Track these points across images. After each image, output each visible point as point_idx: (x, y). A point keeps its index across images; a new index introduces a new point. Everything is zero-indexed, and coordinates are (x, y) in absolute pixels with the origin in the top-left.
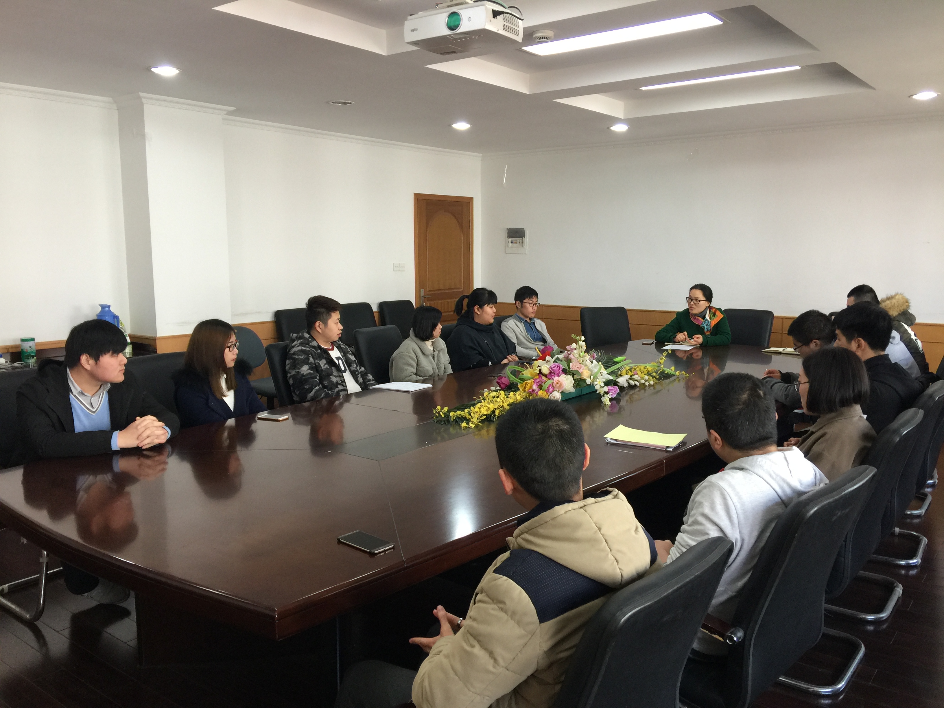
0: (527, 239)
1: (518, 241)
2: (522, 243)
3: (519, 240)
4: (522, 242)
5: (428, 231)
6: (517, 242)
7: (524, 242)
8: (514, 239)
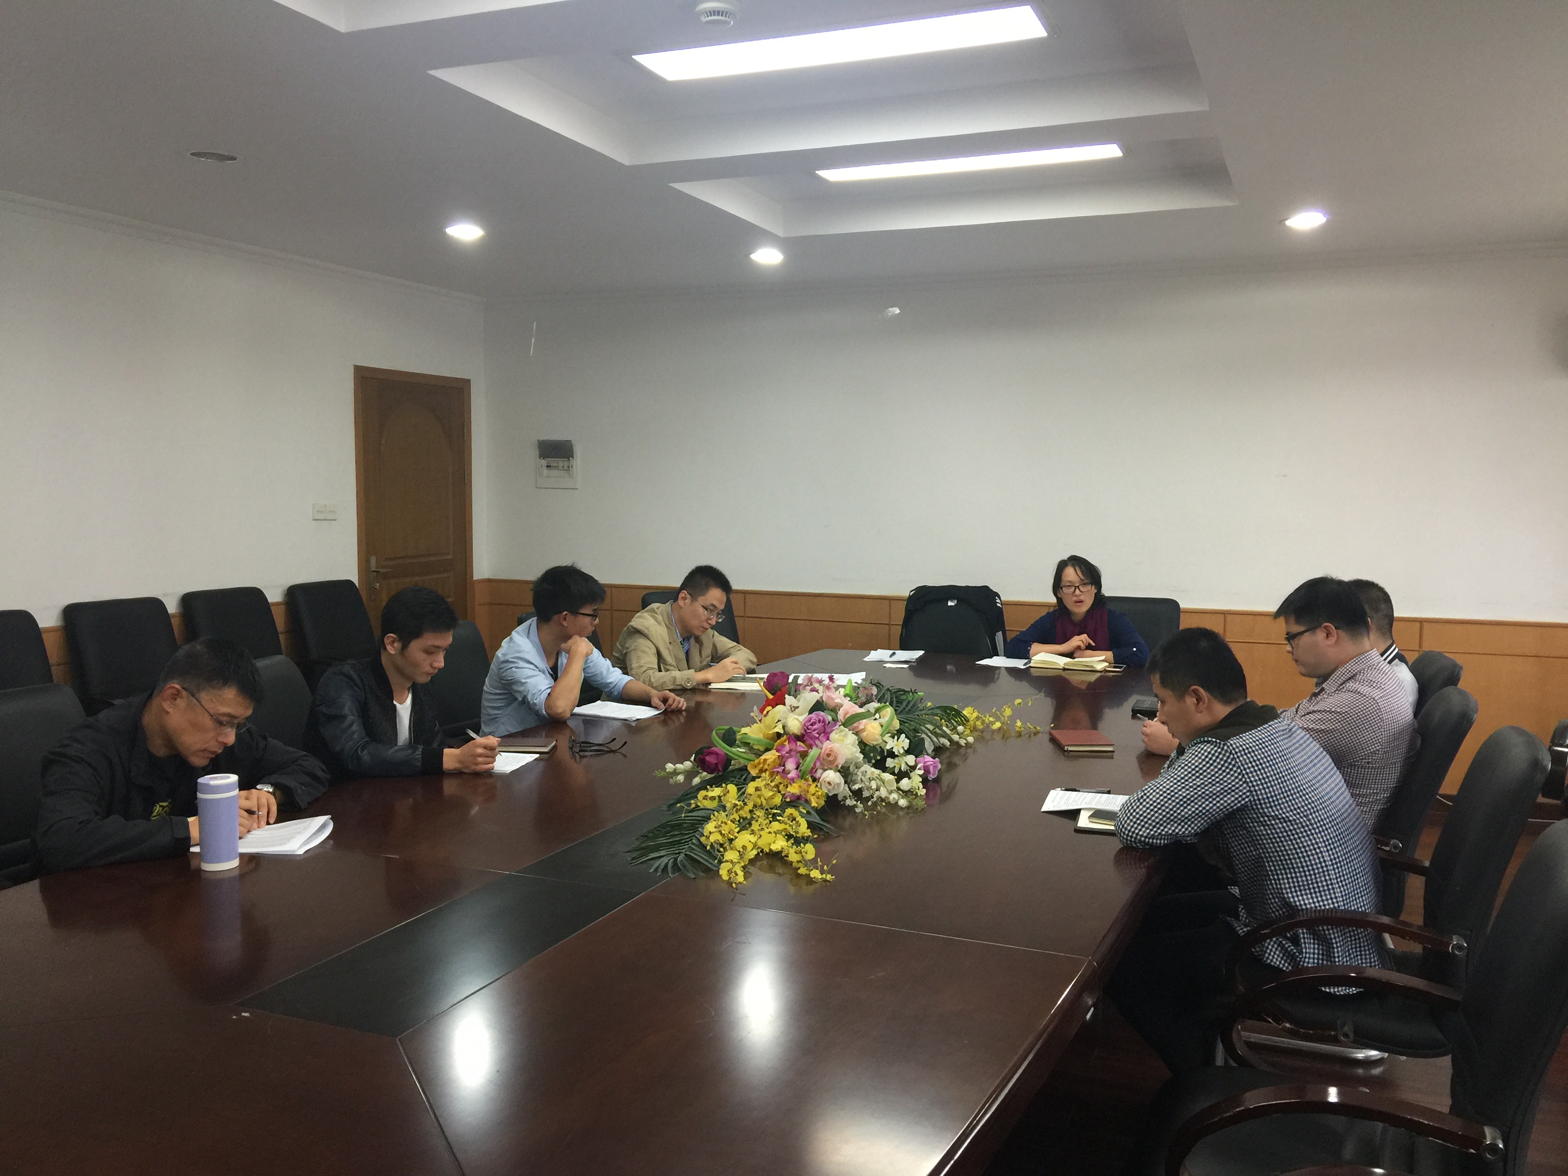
0: (578, 461)
1: (561, 464)
2: (568, 469)
3: (561, 462)
4: (569, 467)
5: (383, 442)
6: (558, 467)
7: (572, 466)
8: (553, 462)
